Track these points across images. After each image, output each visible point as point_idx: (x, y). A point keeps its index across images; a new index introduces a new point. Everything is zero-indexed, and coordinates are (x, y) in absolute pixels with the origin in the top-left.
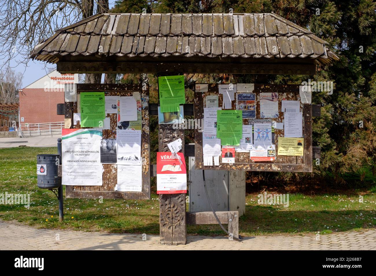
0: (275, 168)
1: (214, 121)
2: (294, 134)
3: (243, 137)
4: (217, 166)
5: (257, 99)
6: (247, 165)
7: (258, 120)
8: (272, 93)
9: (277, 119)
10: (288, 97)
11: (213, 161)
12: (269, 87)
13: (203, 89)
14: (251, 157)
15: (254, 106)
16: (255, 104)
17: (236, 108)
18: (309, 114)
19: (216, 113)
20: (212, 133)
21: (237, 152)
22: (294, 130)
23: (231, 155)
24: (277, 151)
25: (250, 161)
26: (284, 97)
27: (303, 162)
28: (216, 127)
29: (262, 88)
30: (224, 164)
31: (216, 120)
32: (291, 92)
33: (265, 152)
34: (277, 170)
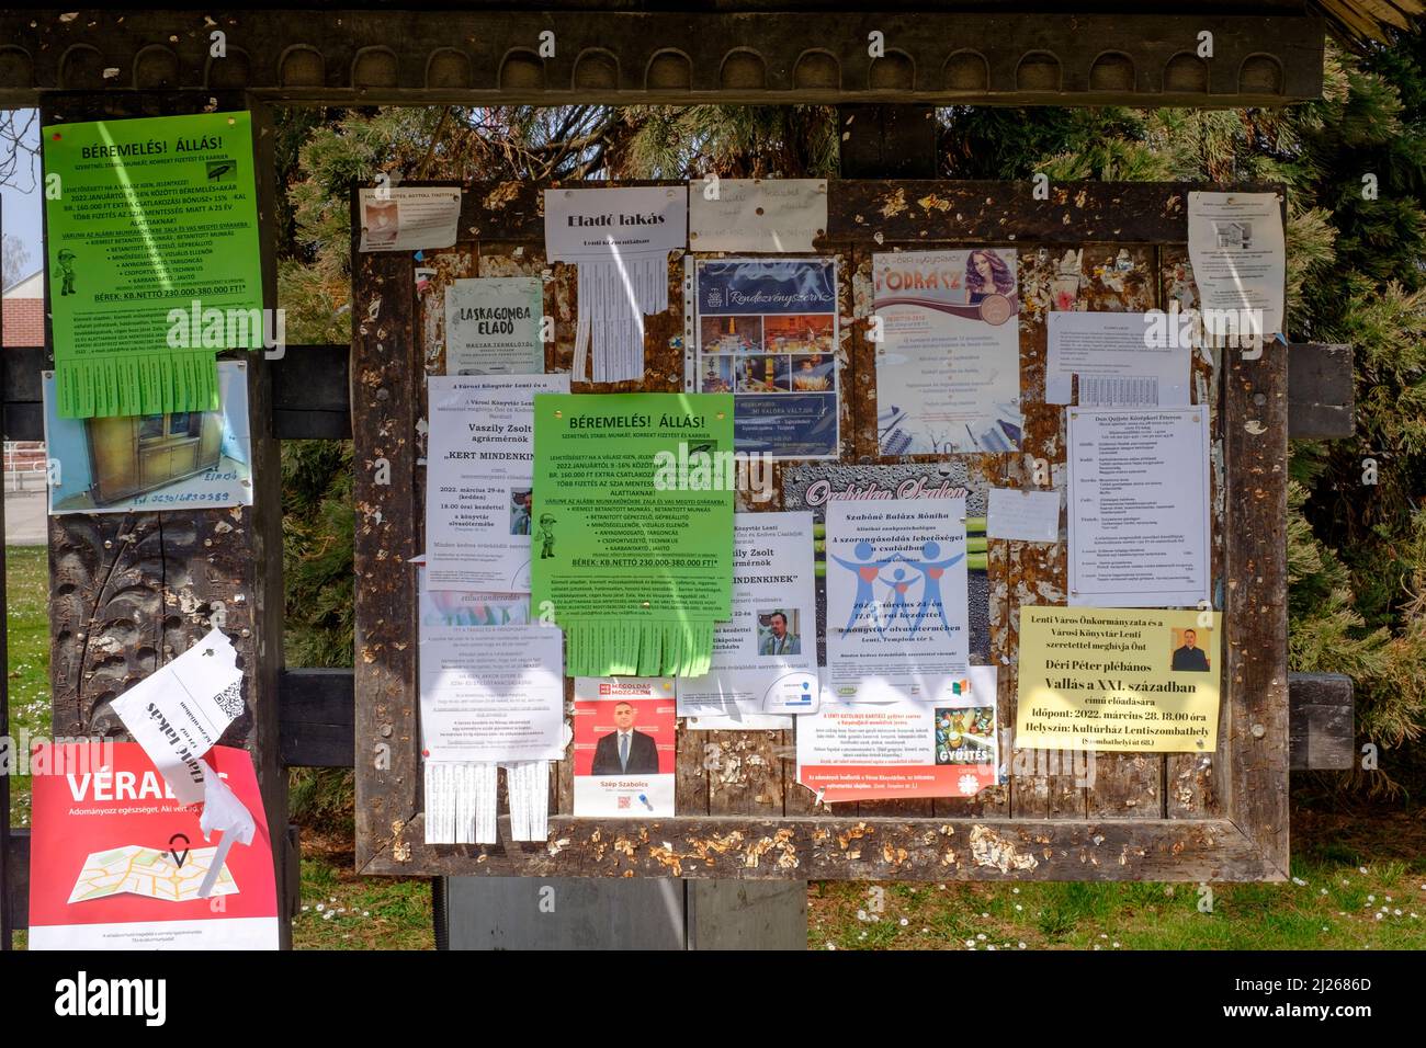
0: (995, 853)
1: (508, 486)
2: (1148, 577)
3: (744, 607)
4: (531, 847)
5: (850, 301)
6: (770, 831)
7: (861, 471)
8: (964, 255)
9: (1013, 464)
10: (1098, 281)
11: (503, 807)
12: (945, 206)
13: (421, 226)
14: (807, 770)
15: (828, 359)
16: (834, 344)
17: (689, 376)
18: (1263, 417)
19: (527, 419)
20: (490, 576)
21: (690, 725)
22: (1149, 548)
23: (645, 758)
24: (1009, 718)
25: (796, 798)
26: (1069, 286)
27: (1212, 803)
28: (522, 528)
29: (889, 211)
30: (588, 825)
31: (521, 474)
32: (1120, 242)
33: (913, 724)
34: (1012, 869)
